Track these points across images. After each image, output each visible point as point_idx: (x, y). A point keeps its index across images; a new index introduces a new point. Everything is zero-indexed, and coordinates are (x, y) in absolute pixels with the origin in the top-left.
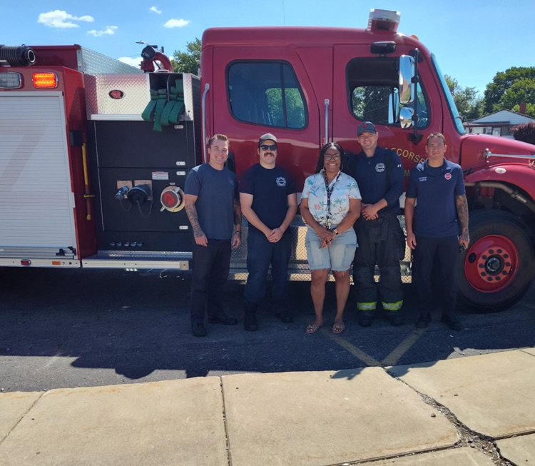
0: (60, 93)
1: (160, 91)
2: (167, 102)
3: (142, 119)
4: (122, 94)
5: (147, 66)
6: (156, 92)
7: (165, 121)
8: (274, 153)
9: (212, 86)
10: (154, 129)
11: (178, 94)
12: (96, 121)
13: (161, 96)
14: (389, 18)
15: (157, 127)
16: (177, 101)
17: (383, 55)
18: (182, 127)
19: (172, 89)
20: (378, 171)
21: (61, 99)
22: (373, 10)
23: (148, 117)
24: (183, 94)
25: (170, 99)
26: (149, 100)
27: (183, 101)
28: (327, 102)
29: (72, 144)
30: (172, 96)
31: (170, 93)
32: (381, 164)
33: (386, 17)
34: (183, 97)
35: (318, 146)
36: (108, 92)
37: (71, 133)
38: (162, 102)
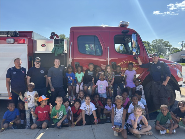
0: (26, 45)
1: (57, 44)
2: (59, 48)
3: (51, 53)
4: (45, 45)
5: (52, 37)
6: (56, 45)
7: (59, 53)
8: (40, 63)
9: (73, 43)
10: (55, 55)
11: (62, 45)
12: (37, 53)
13: (57, 46)
14: (126, 24)
15: (56, 55)
16: (62, 47)
17: (125, 34)
18: (63, 55)
19: (61, 44)
20: (158, 68)
21: (27, 47)
22: (121, 22)
23: (53, 52)
24: (64, 45)
25: (60, 47)
26: (53, 47)
27: (64, 47)
28: (108, 47)
29: (29, 60)
30: (60, 46)
31: (60, 45)
32: (159, 66)
33: (125, 24)
34: (64, 46)
35: (106, 61)
36: (41, 45)
37: (29, 57)
38: (57, 48)
